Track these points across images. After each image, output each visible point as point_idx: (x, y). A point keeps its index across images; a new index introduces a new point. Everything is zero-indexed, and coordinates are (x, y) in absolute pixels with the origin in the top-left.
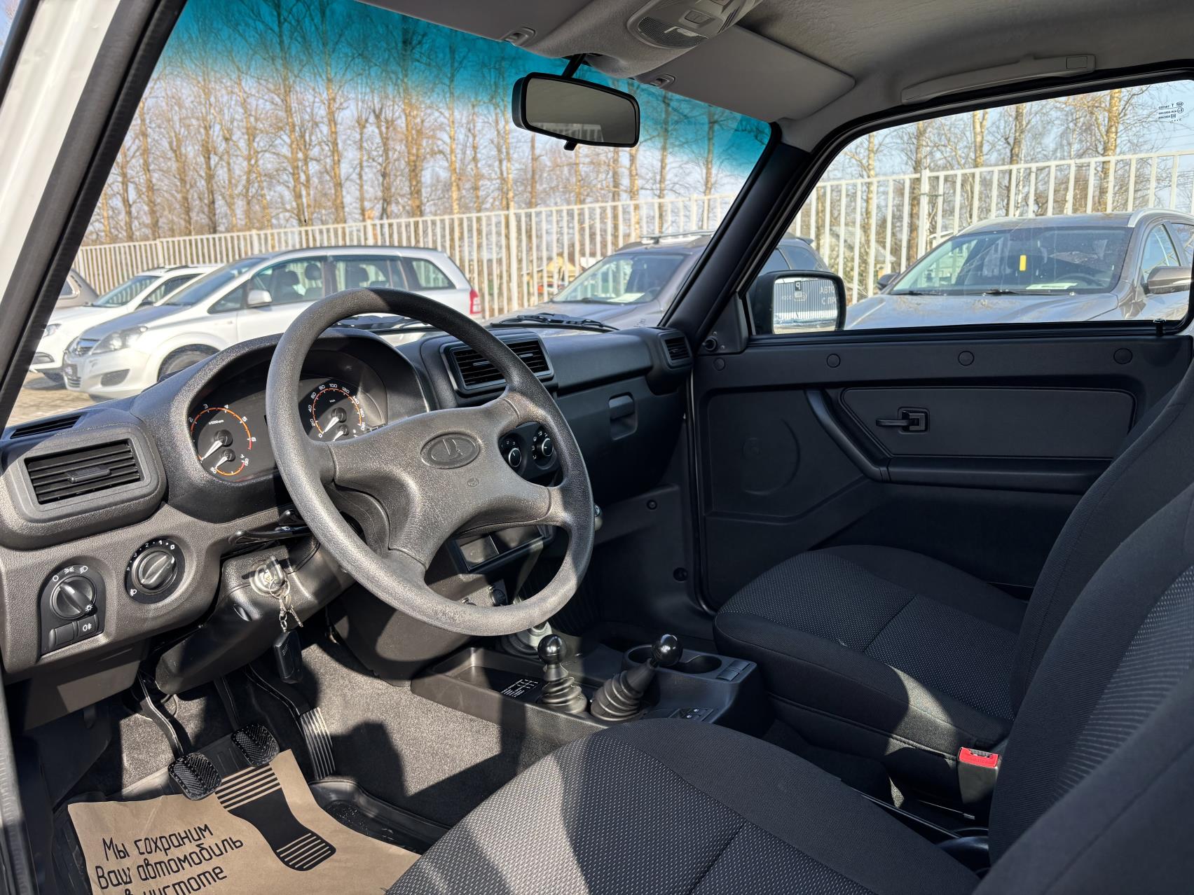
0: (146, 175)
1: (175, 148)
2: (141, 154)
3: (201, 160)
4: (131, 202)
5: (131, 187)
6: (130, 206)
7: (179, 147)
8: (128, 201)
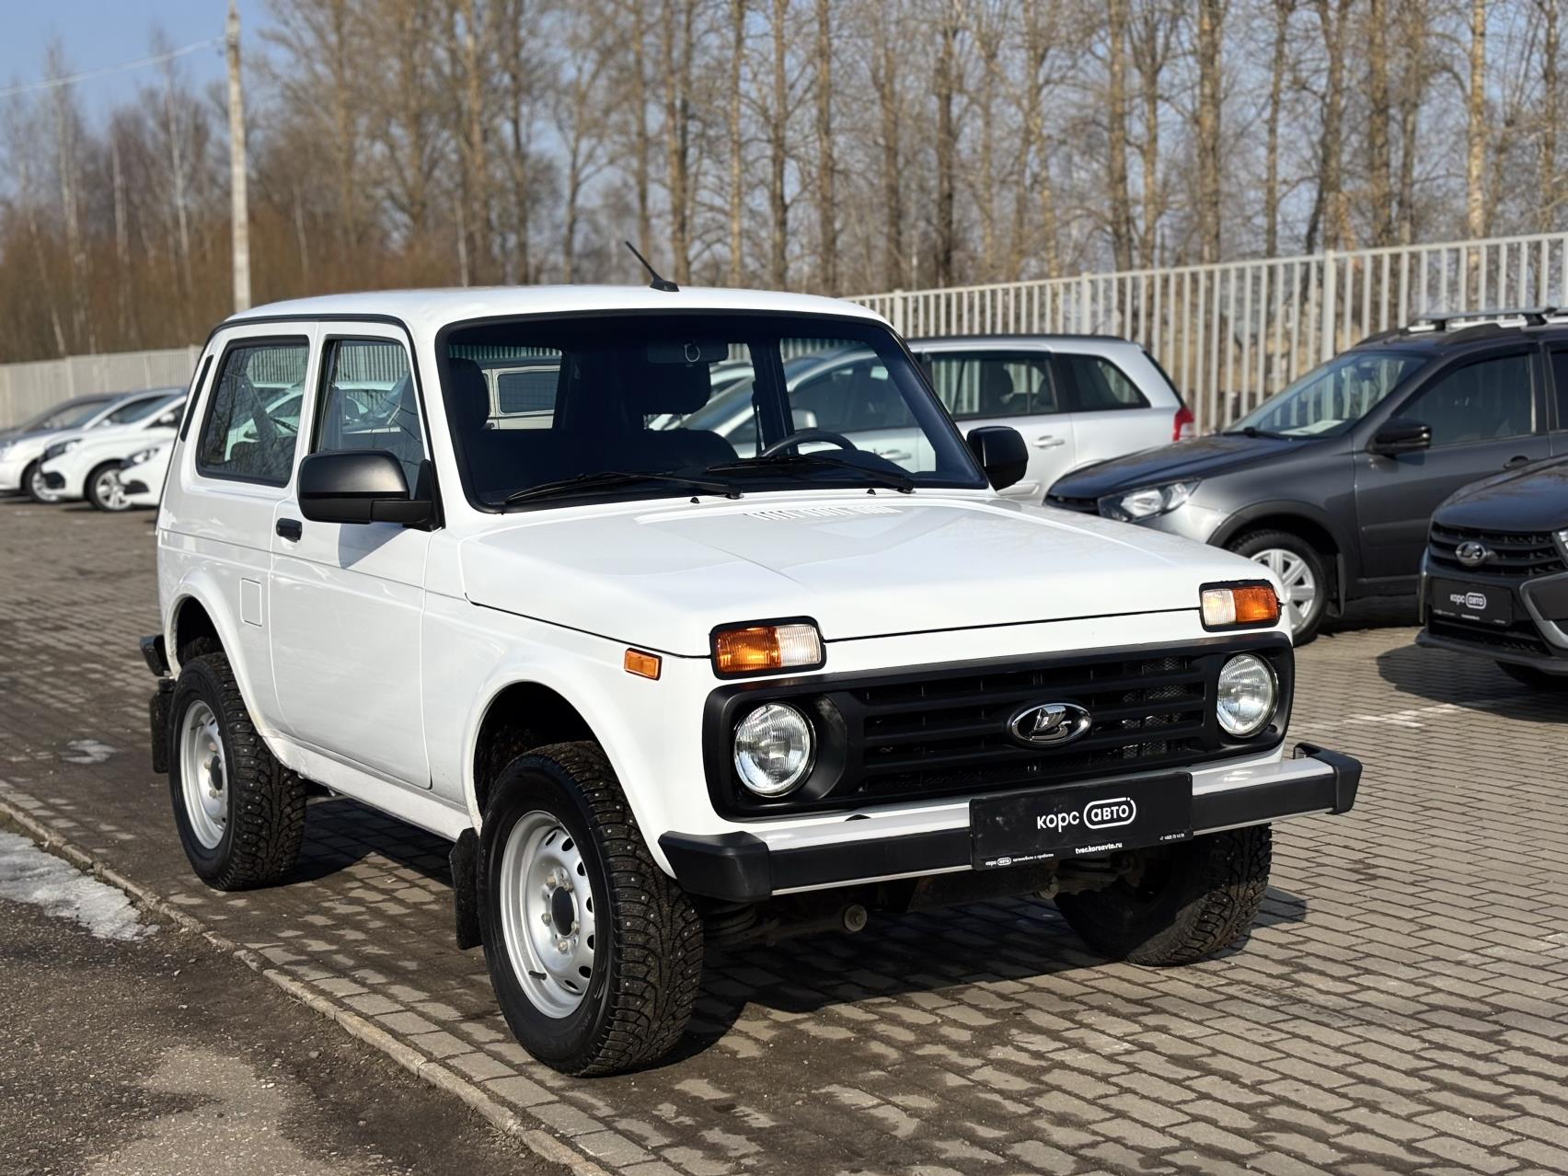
0: (821, 140)
1: (883, 81)
2: (815, 98)
3: (934, 103)
4: (788, 200)
5: (791, 170)
6: (785, 208)
7: (890, 79)
8: (782, 198)
